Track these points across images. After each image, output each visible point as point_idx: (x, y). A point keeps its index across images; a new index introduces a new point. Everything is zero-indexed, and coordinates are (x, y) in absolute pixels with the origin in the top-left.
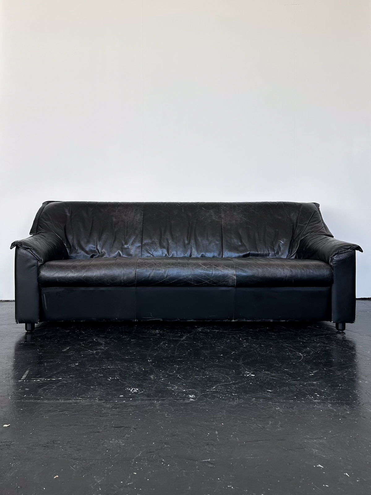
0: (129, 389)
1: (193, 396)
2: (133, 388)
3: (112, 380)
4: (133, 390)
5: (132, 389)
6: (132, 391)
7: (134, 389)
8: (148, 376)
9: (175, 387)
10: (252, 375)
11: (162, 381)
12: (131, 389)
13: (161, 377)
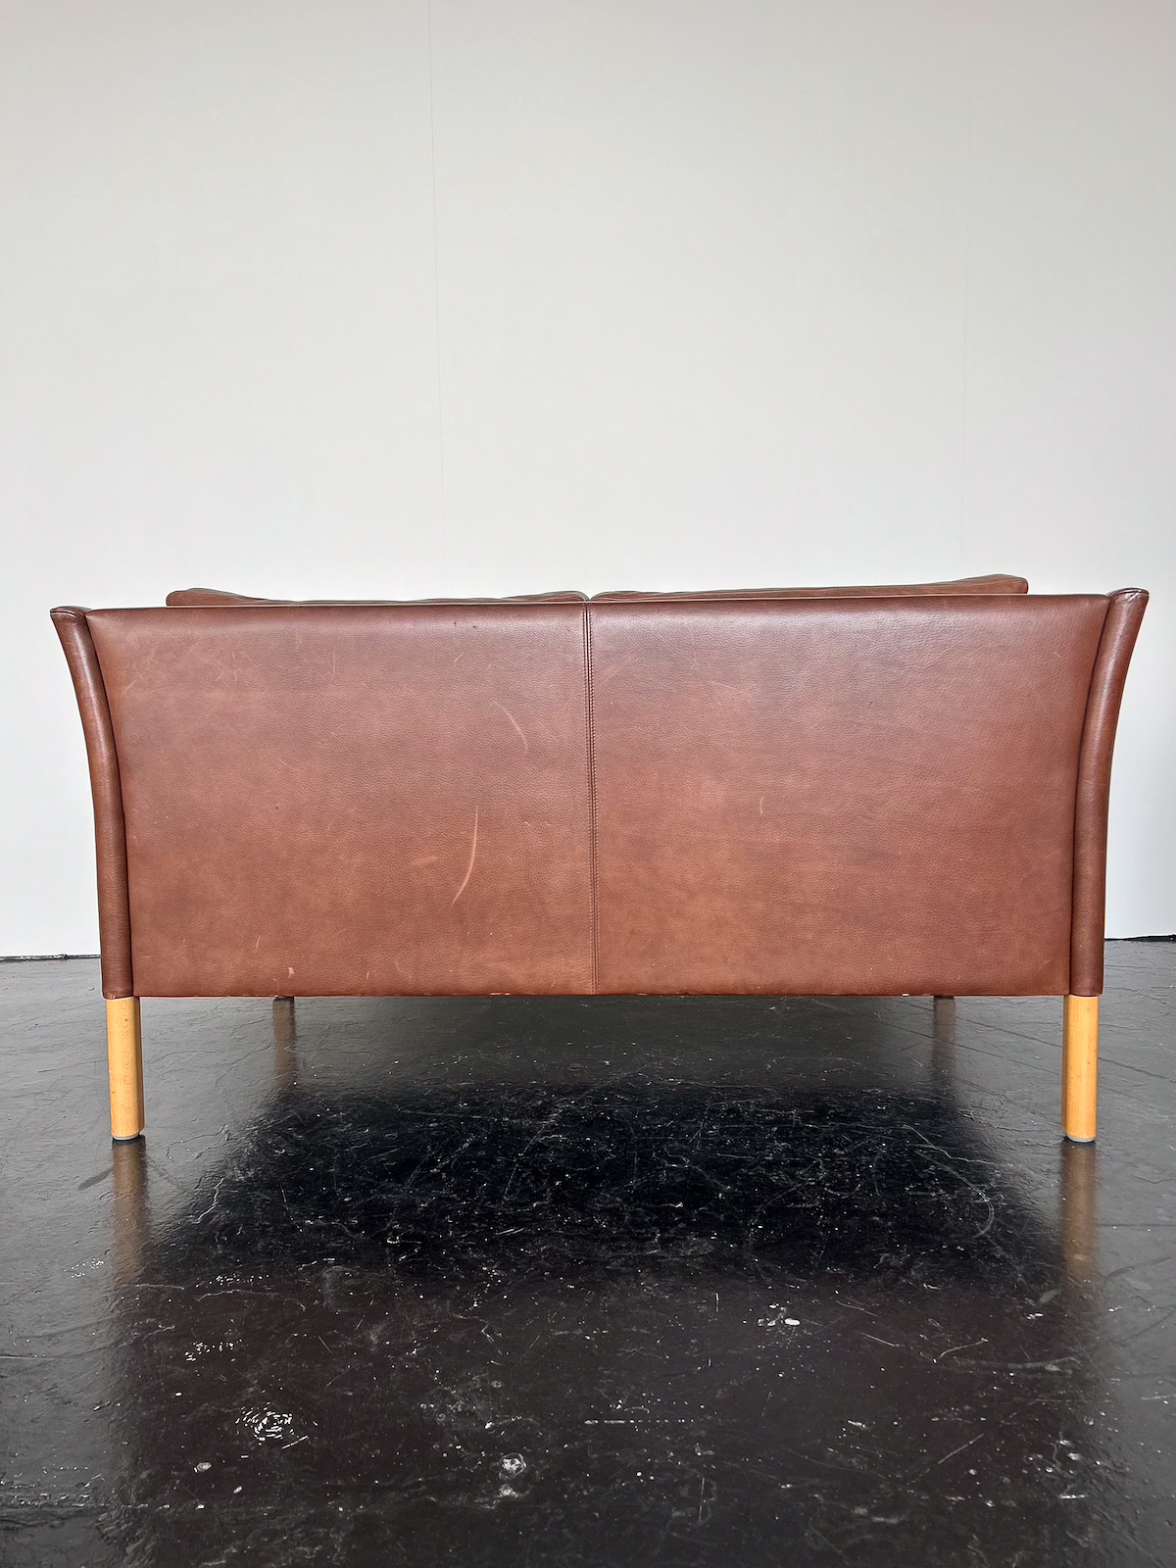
0: (251, 1416)
1: (518, 1462)
2: (269, 1414)
3: (201, 1359)
4: (271, 1420)
5: (265, 1421)
6: (263, 1433)
7: (276, 1417)
8: (360, 1330)
9: (453, 1402)
10: (789, 1322)
11: (410, 1359)
12: (263, 1415)
13: (413, 1338)
